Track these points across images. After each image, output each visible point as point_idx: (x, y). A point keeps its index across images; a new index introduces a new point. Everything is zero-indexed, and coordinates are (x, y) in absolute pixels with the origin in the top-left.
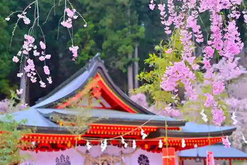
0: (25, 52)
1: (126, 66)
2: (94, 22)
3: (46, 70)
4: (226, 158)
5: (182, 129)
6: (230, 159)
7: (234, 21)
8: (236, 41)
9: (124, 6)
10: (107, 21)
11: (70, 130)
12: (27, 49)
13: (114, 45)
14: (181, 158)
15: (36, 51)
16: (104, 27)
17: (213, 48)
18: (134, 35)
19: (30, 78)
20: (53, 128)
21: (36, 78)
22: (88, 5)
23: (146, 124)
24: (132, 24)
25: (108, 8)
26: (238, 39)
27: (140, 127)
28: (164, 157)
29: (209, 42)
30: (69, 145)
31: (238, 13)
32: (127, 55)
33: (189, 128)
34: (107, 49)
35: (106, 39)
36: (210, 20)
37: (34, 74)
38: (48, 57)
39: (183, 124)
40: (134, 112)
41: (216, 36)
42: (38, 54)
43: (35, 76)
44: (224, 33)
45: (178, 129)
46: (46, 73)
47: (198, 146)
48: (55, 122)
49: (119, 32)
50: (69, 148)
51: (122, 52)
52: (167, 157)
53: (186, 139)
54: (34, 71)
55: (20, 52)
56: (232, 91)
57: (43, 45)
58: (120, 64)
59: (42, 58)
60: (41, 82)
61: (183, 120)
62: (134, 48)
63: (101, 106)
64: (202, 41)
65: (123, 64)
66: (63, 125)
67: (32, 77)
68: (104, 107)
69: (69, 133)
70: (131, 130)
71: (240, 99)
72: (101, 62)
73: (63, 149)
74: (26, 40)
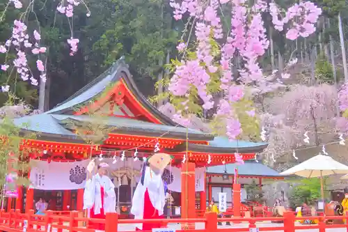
0: (15, 43)
1: (156, 74)
2: (123, 23)
3: (40, 65)
4: (256, 176)
5: (210, 143)
6: (260, 177)
7: (259, 15)
8: (261, 39)
9: (156, 7)
10: (138, 23)
11: (85, 139)
12: (18, 39)
13: (145, 50)
14: (207, 174)
15: (27, 41)
16: (134, 30)
17: (233, 46)
18: (165, 40)
19: (20, 74)
20: (67, 135)
21: (27, 75)
22: (117, 4)
23: (164, 136)
24: (165, 28)
25: (139, 8)
26: (263, 36)
27: (157, 138)
28: (182, 173)
29: (229, 39)
30: (85, 155)
31: (264, 4)
32: (157, 62)
33: (218, 142)
34: (136, 53)
35: (136, 43)
36: (233, 12)
37: (26, 70)
38: (43, 49)
39: (212, 138)
40: (158, 123)
41: (238, 32)
42: (30, 45)
43: (26, 73)
44: (247, 28)
45: (206, 143)
46: (40, 69)
47: (227, 163)
48: (71, 130)
49: (150, 35)
50: (85, 159)
51: (152, 58)
52: (187, 173)
53: (214, 154)
54: (26, 67)
55: (9, 42)
56: (268, 106)
57: (37, 36)
58: (150, 71)
59: (35, 51)
60: (32, 79)
61: (213, 133)
62: (166, 55)
63: (123, 115)
64: (220, 36)
65: (152, 70)
66: (78, 133)
67: (23, 74)
68: (127, 116)
69: (84, 142)
70: (146, 141)
71: (274, 114)
72: (126, 66)
73: (79, 160)
74: (15, 27)
